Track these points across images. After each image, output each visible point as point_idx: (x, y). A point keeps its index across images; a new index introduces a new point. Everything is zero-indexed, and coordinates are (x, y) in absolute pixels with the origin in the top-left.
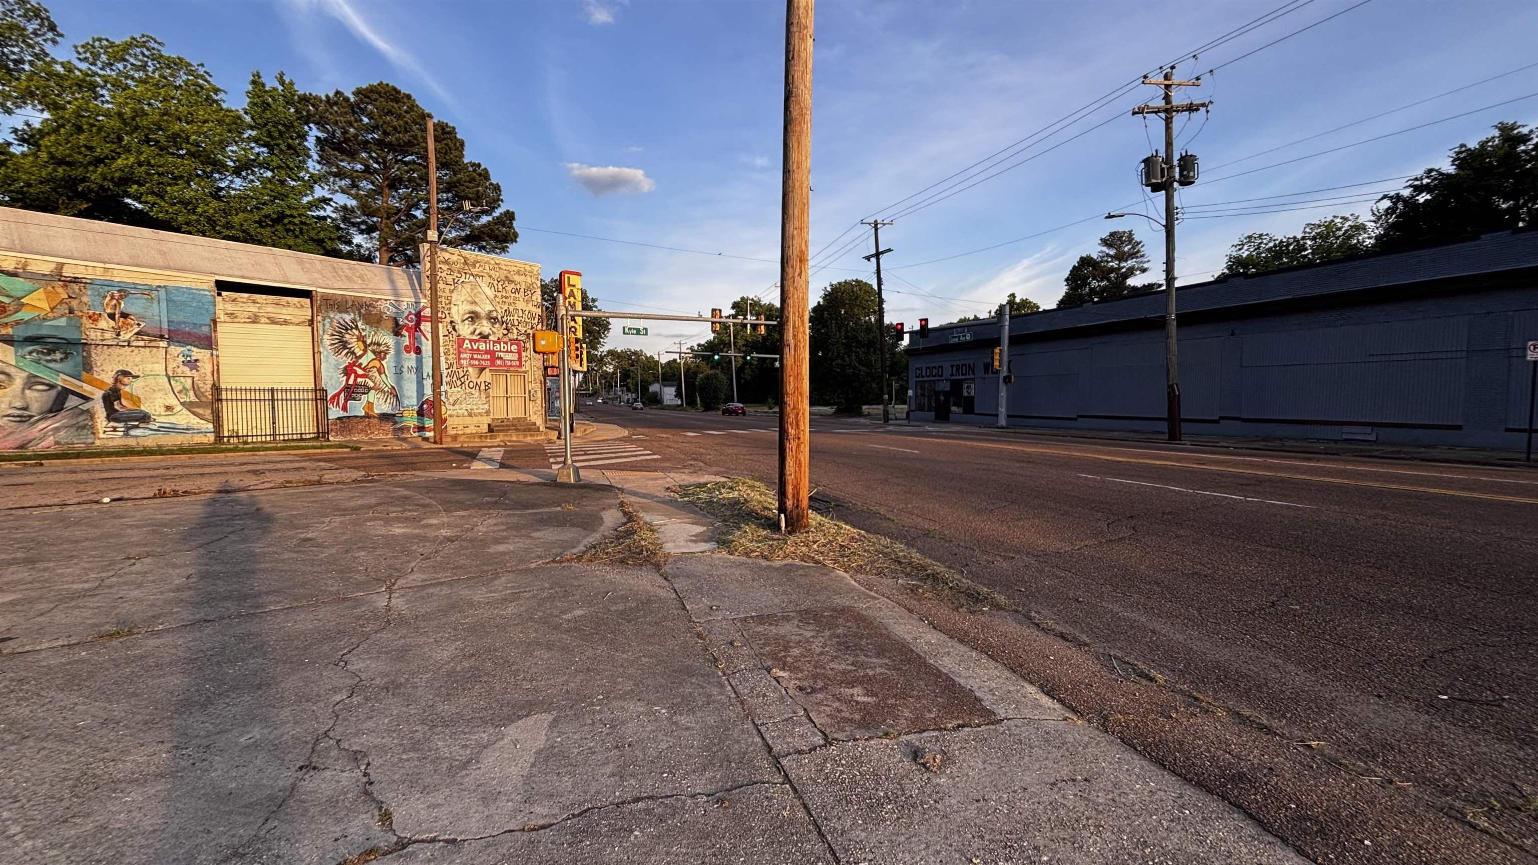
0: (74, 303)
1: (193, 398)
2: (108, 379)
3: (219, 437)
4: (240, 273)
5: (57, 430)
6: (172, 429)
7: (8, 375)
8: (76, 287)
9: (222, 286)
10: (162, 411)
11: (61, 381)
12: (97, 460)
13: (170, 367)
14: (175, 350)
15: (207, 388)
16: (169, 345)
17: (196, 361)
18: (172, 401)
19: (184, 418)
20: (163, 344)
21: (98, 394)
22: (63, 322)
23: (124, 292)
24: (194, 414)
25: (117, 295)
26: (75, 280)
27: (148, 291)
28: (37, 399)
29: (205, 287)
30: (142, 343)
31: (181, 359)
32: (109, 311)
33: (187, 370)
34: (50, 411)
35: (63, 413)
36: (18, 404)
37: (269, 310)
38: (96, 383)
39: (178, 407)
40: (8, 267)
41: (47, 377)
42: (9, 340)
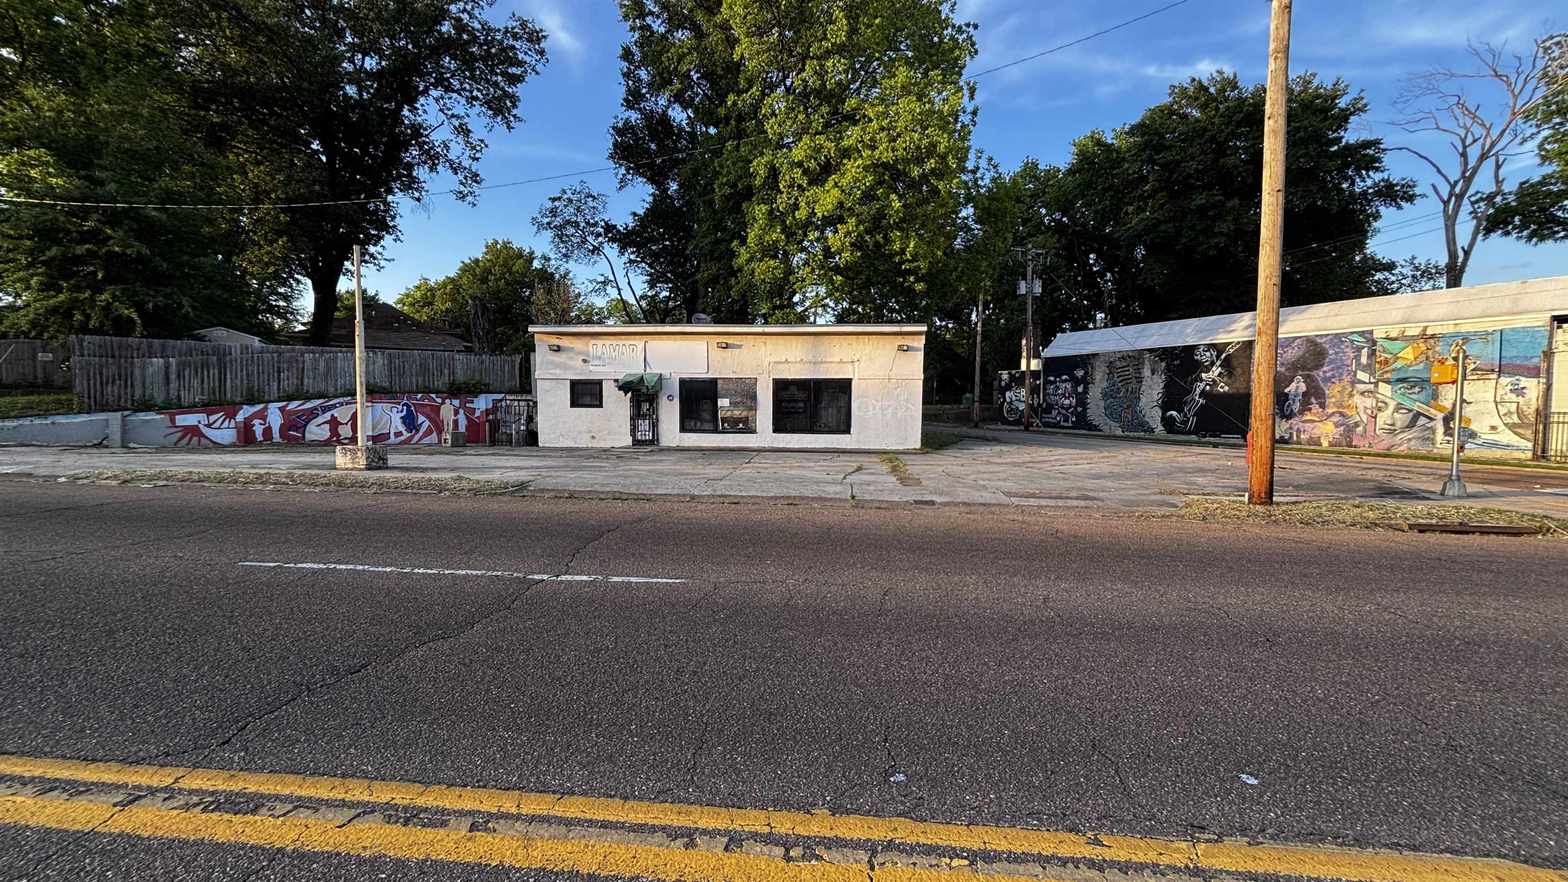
0: (1430, 353)
1: (1515, 419)
2: (1448, 404)
3: (1541, 453)
5: (1410, 440)
6: (1495, 445)
7: (1386, 403)
8: (1432, 341)
9: (1562, 320)
10: (1487, 430)
11: (1416, 407)
13: (1500, 392)
14: (1504, 380)
15: (1530, 412)
16: (1499, 377)
17: (1523, 388)
18: (1497, 422)
19: (1506, 436)
20: (1494, 376)
21: (1440, 416)
22: (1421, 366)
23: (1466, 339)
24: (1516, 433)
25: (1461, 342)
26: (1433, 336)
27: (1485, 336)
28: (1401, 419)
29: (1543, 323)
30: (1476, 377)
31: (1510, 387)
32: (1453, 355)
33: (1513, 397)
34: (1408, 427)
35: (1415, 429)
36: (1389, 422)
38: (1441, 409)
39: (1501, 427)
40: (1393, 335)
41: (1407, 404)
42: (1388, 382)
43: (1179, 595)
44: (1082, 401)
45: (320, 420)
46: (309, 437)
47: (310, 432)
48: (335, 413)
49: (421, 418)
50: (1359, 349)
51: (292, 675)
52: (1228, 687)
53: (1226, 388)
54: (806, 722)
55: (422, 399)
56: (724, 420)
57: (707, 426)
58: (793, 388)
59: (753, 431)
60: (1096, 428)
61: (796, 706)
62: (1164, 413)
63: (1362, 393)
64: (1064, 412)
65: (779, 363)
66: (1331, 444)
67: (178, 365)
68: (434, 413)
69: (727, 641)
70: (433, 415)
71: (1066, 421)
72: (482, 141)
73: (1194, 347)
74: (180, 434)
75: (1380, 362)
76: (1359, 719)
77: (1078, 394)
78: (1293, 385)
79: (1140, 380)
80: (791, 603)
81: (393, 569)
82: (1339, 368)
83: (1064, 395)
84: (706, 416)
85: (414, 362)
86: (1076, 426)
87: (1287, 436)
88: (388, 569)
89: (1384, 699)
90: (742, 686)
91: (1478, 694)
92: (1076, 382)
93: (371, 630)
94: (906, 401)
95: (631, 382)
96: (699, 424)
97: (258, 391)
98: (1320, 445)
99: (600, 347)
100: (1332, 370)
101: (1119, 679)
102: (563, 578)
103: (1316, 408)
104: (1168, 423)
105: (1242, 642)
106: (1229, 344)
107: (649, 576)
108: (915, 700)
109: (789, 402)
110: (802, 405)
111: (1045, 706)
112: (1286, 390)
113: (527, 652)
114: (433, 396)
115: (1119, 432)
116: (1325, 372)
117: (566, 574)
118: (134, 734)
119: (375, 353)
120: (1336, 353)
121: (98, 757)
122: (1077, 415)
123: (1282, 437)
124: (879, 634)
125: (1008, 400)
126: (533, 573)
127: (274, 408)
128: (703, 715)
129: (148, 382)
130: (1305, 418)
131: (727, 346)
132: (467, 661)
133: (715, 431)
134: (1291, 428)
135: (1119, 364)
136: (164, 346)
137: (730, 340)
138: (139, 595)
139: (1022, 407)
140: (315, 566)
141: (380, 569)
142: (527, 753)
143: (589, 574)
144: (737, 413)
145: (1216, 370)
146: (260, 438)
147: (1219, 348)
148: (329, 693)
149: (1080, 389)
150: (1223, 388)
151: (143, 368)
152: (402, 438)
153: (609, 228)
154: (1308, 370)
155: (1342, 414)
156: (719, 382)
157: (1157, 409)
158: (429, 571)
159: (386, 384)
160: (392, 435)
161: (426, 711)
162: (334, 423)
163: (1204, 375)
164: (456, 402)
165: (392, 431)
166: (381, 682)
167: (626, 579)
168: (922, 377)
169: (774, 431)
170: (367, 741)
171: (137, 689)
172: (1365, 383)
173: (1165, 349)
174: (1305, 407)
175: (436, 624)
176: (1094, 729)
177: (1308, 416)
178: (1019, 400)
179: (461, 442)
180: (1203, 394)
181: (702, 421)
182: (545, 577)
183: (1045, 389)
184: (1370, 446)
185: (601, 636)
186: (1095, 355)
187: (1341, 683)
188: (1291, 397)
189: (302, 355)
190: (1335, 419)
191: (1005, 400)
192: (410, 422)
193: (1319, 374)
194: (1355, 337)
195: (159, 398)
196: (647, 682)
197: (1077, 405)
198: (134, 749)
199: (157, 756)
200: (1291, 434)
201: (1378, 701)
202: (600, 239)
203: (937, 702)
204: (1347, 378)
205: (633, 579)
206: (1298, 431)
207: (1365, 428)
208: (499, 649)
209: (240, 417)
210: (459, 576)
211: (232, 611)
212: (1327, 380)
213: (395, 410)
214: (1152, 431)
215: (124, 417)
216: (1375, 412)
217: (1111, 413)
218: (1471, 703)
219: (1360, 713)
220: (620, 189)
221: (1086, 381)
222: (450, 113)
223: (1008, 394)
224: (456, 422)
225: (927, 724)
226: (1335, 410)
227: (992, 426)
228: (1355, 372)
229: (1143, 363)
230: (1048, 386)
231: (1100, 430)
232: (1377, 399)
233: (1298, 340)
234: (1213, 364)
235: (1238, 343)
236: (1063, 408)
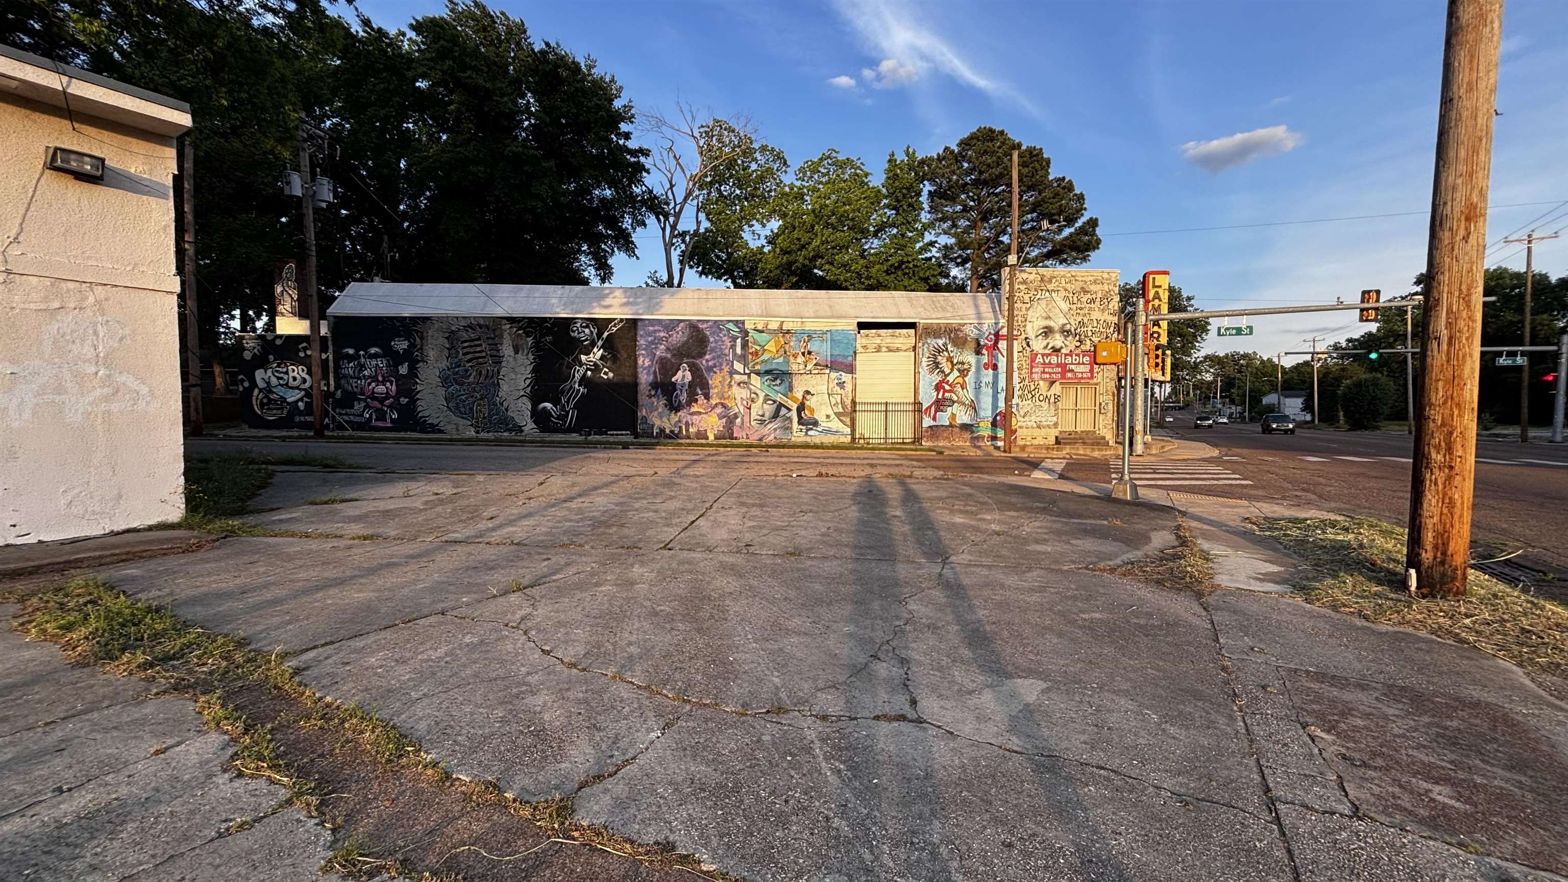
1: (841, 410)
3: (853, 439)
4: (871, 315)
5: (775, 430)
6: (828, 431)
7: (757, 395)
8: (788, 336)
9: (862, 326)
10: (824, 419)
11: (779, 398)
12: (792, 450)
13: (830, 387)
14: (834, 375)
15: (848, 402)
16: (830, 372)
17: (844, 382)
18: (830, 412)
19: (835, 424)
20: (827, 371)
21: (794, 407)
22: (781, 360)
23: (810, 336)
24: (841, 421)
25: (806, 339)
26: (788, 332)
27: (821, 335)
28: (769, 409)
29: (851, 328)
30: (816, 372)
31: (836, 381)
32: (802, 350)
33: (838, 388)
34: (773, 417)
35: (779, 419)
36: (760, 413)
37: (888, 341)
38: (794, 399)
39: (833, 416)
40: (760, 327)
41: (773, 395)
42: (758, 373)
44: (407, 387)
50: (734, 339)
53: (611, 375)
60: (434, 429)
62: (534, 406)
63: (739, 384)
64: (377, 404)
66: (716, 438)
71: (382, 417)
73: (570, 321)
75: (752, 354)
77: (399, 377)
78: (680, 373)
79: (498, 360)
82: (719, 357)
83: (374, 379)
86: (397, 426)
87: (677, 430)
92: (396, 359)
98: (707, 438)
100: (713, 359)
103: (701, 399)
104: (541, 418)
106: (611, 320)
112: (673, 379)
115: (471, 433)
116: (707, 361)
120: (716, 341)
122: (401, 409)
123: (672, 432)
125: (261, 385)
130: (693, 410)
134: (680, 421)
135: (465, 336)
139: (292, 396)
145: (597, 353)
147: (601, 324)
149: (403, 370)
150: (607, 375)
154: (693, 358)
155: (724, 406)
157: (525, 399)
163: (583, 357)
168: (175, 285)
172: (740, 374)
173: (531, 320)
174: (692, 400)
177: (695, 408)
178: (287, 385)
180: (584, 380)
183: (337, 367)
184: (748, 438)
186: (425, 319)
188: (678, 387)
190: (719, 410)
191: (254, 384)
193: (703, 363)
194: (731, 326)
197: (399, 393)
200: (680, 427)
204: (726, 369)
206: (687, 424)
207: (742, 419)
212: (710, 369)
214: (520, 429)
216: (750, 402)
217: (456, 406)
221: (413, 358)
223: (259, 374)
226: (718, 401)
227: (229, 432)
228: (732, 362)
229: (501, 336)
230: (344, 363)
231: (441, 432)
232: (750, 390)
233: (682, 324)
234: (593, 344)
235: (622, 320)
236: (374, 398)
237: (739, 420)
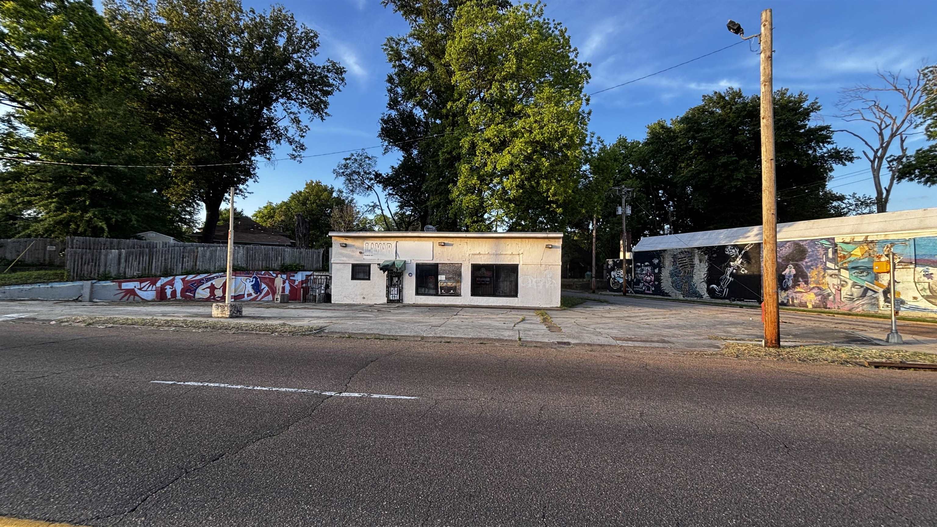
0: (871, 252)
1: (928, 293)
2: (885, 283)
5: (863, 305)
6: (917, 308)
7: (846, 282)
8: (871, 245)
10: (911, 299)
11: (866, 284)
13: (917, 276)
14: (919, 269)
15: (936, 288)
16: (916, 267)
17: (932, 274)
18: (917, 295)
19: (923, 304)
20: (913, 266)
21: (881, 290)
22: (866, 260)
23: (893, 243)
24: (929, 302)
25: (889, 245)
26: (872, 242)
27: (904, 242)
28: (857, 292)
30: (901, 267)
31: (923, 273)
32: (886, 253)
33: (926, 279)
35: (866, 298)
36: (849, 293)
38: (880, 286)
39: (920, 298)
40: (847, 240)
41: (860, 283)
42: (846, 269)
43: (725, 412)
44: (658, 278)
45: (204, 286)
46: (197, 296)
47: (198, 293)
48: (214, 282)
49: (263, 286)
50: (827, 249)
51: (177, 462)
52: (763, 482)
53: (746, 271)
54: (493, 502)
55: (265, 274)
56: (442, 288)
57: (432, 292)
58: (483, 270)
59: (459, 295)
60: (667, 295)
61: (486, 491)
62: (708, 286)
63: (831, 276)
64: (647, 284)
65: (475, 254)
66: (814, 307)
67: (126, 253)
68: (271, 282)
69: (443, 442)
70: (270, 284)
71: (649, 290)
72: (307, 126)
73: (725, 247)
74: (123, 294)
75: (840, 257)
76: (850, 508)
77: (655, 274)
78: (788, 270)
79: (693, 266)
80: (483, 415)
81: (242, 386)
82: (815, 260)
83: (646, 274)
84: (431, 286)
85: (261, 252)
86: (654, 293)
87: (785, 301)
88: (239, 387)
89: (865, 492)
90: (452, 475)
91: (926, 490)
92: (654, 266)
93: (227, 430)
94: (551, 278)
95: (388, 265)
96: (427, 290)
97: (170, 269)
98: (807, 307)
99: (370, 244)
100: (811, 261)
101: (691, 474)
102: (344, 394)
103: (802, 284)
104: (711, 292)
105: (769, 448)
106: (746, 245)
107: (395, 394)
108: (561, 487)
109: (481, 277)
110: (488, 279)
111: (645, 493)
112: (783, 273)
113: (320, 447)
114: (271, 272)
115: (681, 297)
116: (806, 262)
117: (345, 392)
118: (79, 502)
119: (239, 247)
120: (813, 251)
121: (56, 519)
122: (655, 286)
123: (782, 302)
124: (538, 438)
126: (325, 391)
127: (178, 279)
128: (428, 496)
129: (108, 264)
130: (796, 290)
131: (445, 244)
132: (284, 453)
133: (437, 294)
134: (788, 296)
135: (679, 256)
136: (119, 243)
137: (446, 241)
138: (90, 403)
139: (621, 281)
140: (196, 384)
141: (234, 387)
142: (318, 521)
143: (359, 392)
144: (449, 284)
146: (169, 296)
147: (741, 248)
148: (198, 475)
149: (656, 271)
150: (744, 271)
151: (106, 255)
152: (252, 297)
153: (377, 175)
154: (797, 261)
155: (819, 288)
156: (439, 266)
157: (704, 283)
158: (264, 389)
159: (244, 265)
160: (246, 296)
161: (257, 489)
162: (213, 288)
163: (732, 263)
164: (284, 276)
165: (246, 293)
166: (230, 467)
167: (381, 396)
168: (561, 264)
169: (472, 295)
170: (220, 511)
171: (84, 469)
172: (832, 269)
173: (707, 248)
174: (796, 284)
175: (266, 426)
176: (677, 511)
177: (798, 289)
178: (620, 277)
179: (286, 300)
180: (732, 274)
181: (429, 288)
182: (333, 394)
183: (635, 270)
184: (839, 309)
185: (366, 437)
186: (664, 251)
187: (836, 480)
188: (786, 277)
189: (197, 248)
190: (816, 291)
191: (611, 277)
192: (257, 288)
193: (803, 264)
194: (824, 242)
195: (113, 273)
196: (394, 470)
197: (655, 280)
198: (78, 514)
199: (92, 519)
200: (788, 300)
201: (861, 494)
202: (372, 181)
203: (576, 489)
204: (821, 267)
205: (386, 396)
206: (793, 298)
207: (834, 297)
208: (303, 445)
209: (159, 284)
210: (281, 392)
211: (145, 415)
212: (808, 267)
213: (248, 281)
214: (701, 297)
215: (92, 284)
216: (840, 287)
217: (676, 286)
218: (923, 497)
219: (851, 503)
220: (385, 153)
221: (660, 266)
222: (289, 111)
223: (612, 273)
224: (283, 288)
225: (570, 505)
226: (815, 285)
227: (603, 293)
228: (825, 263)
229: (694, 256)
230: (637, 269)
231: (670, 296)
232: (841, 279)
233: (788, 243)
234: (737, 257)
235: (752, 244)
236: (646, 282)
237: (831, 298)
